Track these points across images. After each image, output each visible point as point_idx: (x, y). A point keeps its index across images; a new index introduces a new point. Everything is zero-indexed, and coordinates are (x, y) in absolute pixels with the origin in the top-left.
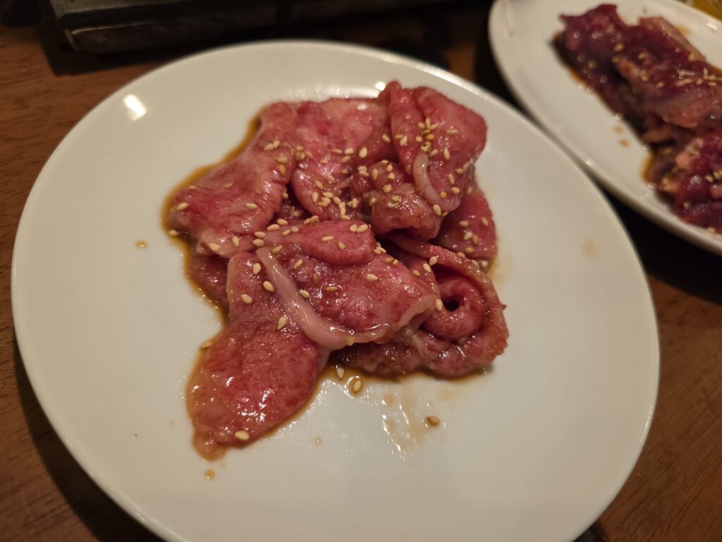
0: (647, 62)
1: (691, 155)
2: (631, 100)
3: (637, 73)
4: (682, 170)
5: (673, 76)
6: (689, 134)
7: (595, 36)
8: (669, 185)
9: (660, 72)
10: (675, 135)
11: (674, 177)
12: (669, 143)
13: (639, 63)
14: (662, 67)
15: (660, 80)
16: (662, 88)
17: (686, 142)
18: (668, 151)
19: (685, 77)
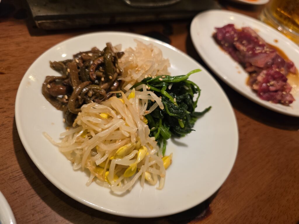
0: (246, 45)
1: (262, 76)
2: (241, 57)
3: (243, 48)
4: (260, 82)
5: (254, 50)
6: (261, 69)
7: (227, 35)
8: (256, 87)
9: (250, 48)
10: (257, 69)
11: (257, 84)
12: (254, 72)
13: (243, 45)
14: (251, 46)
15: (250, 51)
16: (251, 54)
17: (260, 72)
18: (254, 75)
19: (259, 50)
